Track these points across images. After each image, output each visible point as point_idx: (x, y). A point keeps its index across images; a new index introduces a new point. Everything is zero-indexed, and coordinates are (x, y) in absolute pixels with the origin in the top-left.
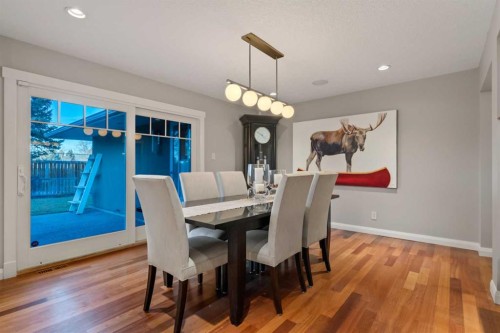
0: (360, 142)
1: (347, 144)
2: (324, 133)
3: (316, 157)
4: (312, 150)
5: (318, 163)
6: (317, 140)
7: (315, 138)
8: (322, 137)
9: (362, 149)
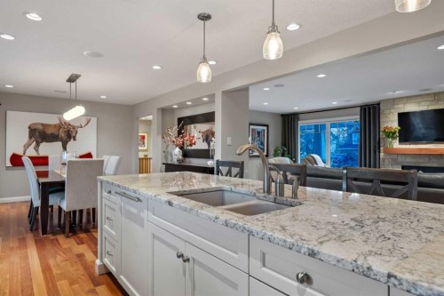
0: (74, 134)
1: (63, 135)
2: (43, 125)
3: (34, 144)
4: (30, 138)
5: (36, 149)
6: (35, 129)
7: (33, 127)
8: (41, 127)
9: (75, 139)
